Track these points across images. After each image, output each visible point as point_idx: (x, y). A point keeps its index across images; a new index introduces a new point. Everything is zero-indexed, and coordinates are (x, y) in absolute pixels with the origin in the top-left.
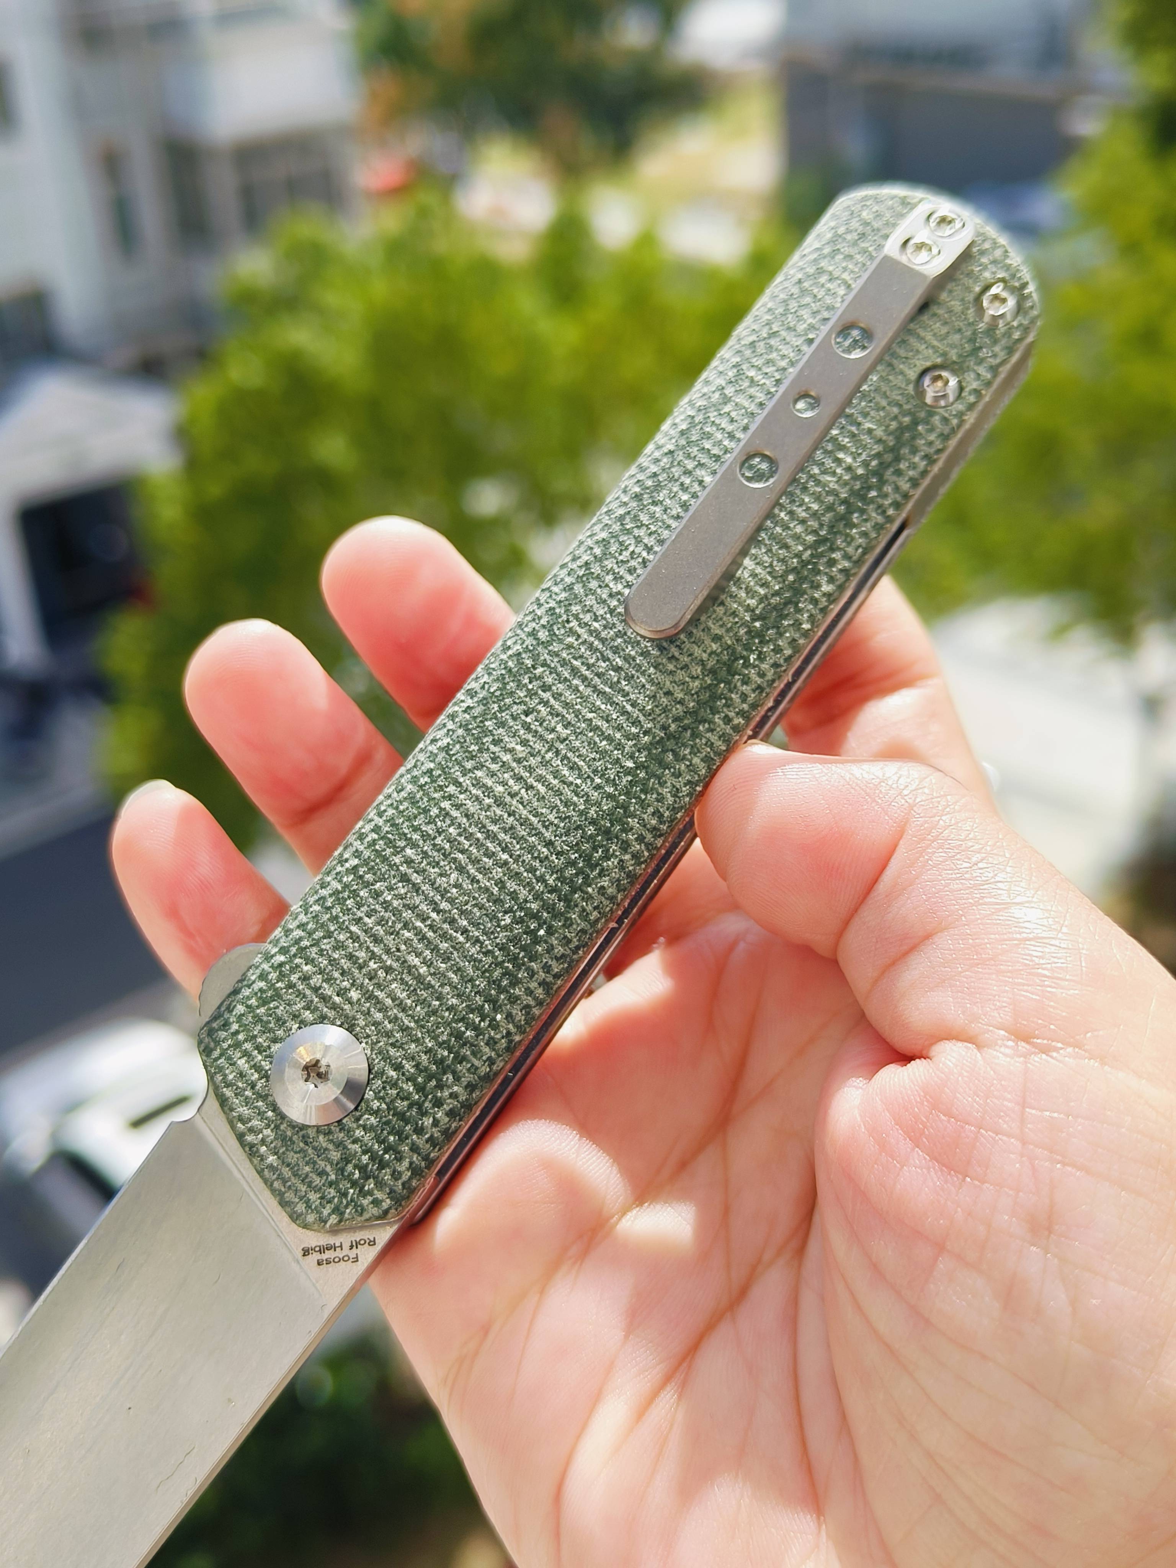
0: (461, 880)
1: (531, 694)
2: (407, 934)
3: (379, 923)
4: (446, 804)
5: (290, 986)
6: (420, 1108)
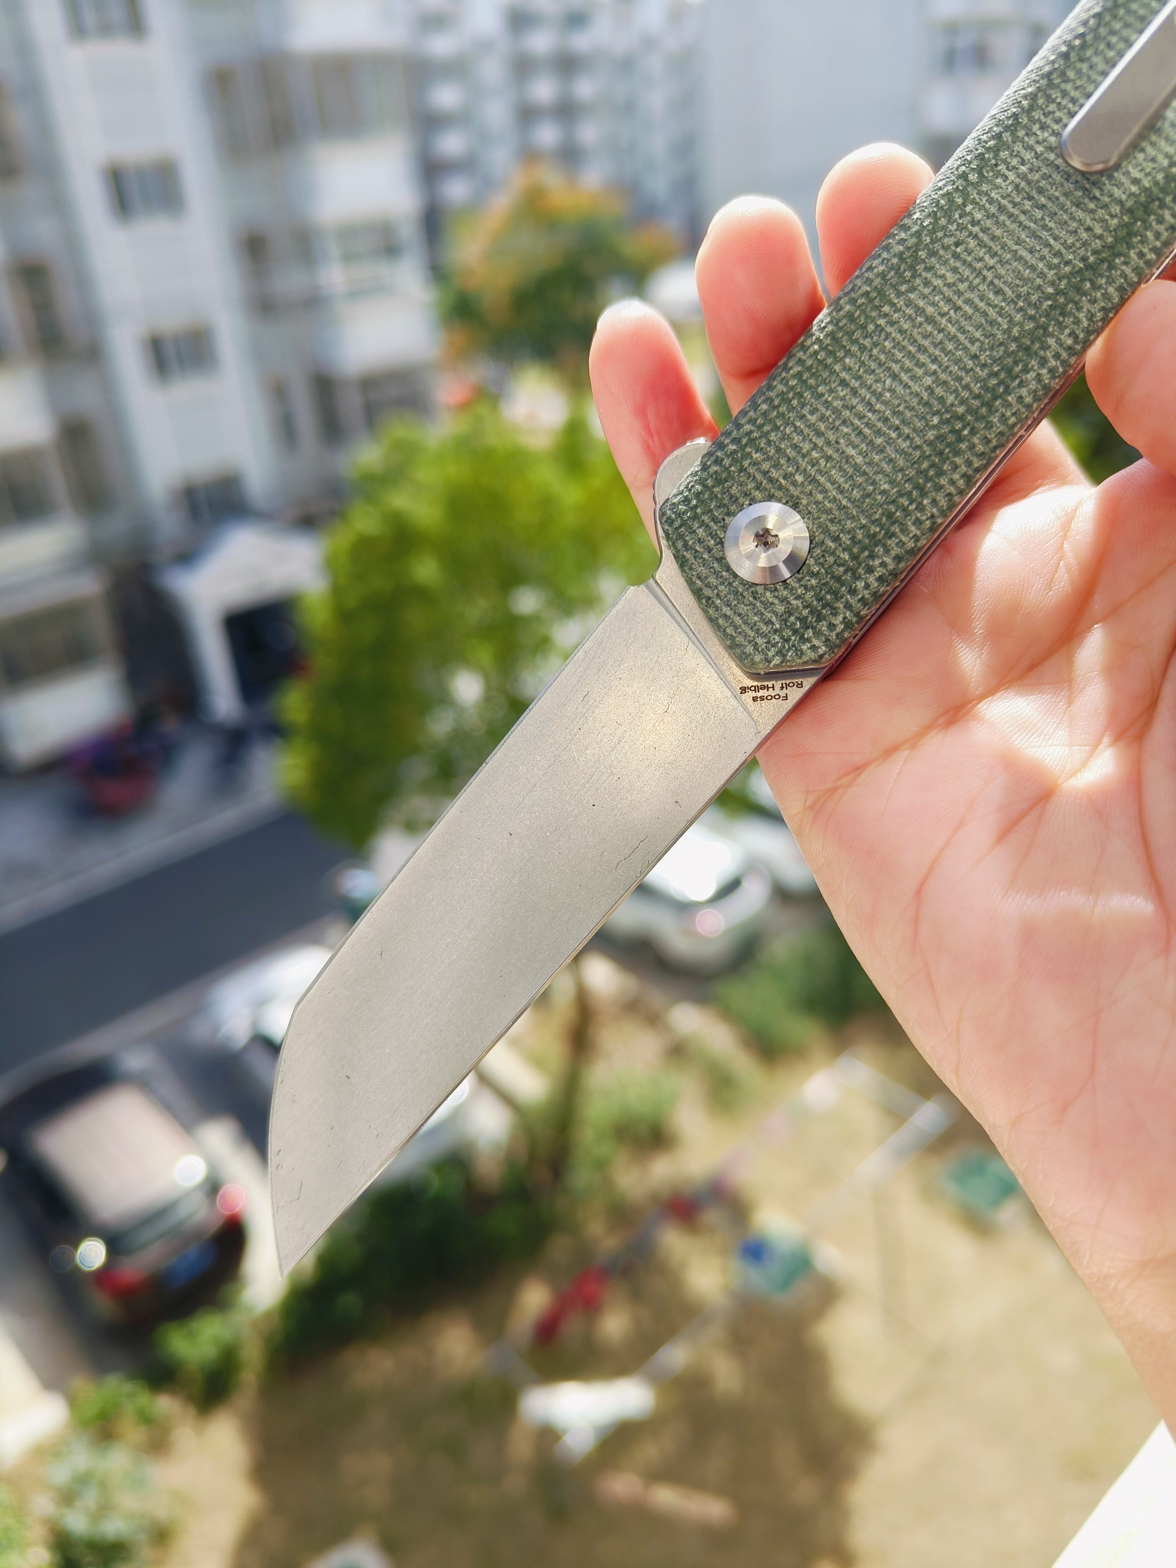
0: (894, 386)
1: (961, 228)
2: (846, 430)
3: (821, 420)
4: (882, 322)
5: (742, 469)
6: (854, 573)
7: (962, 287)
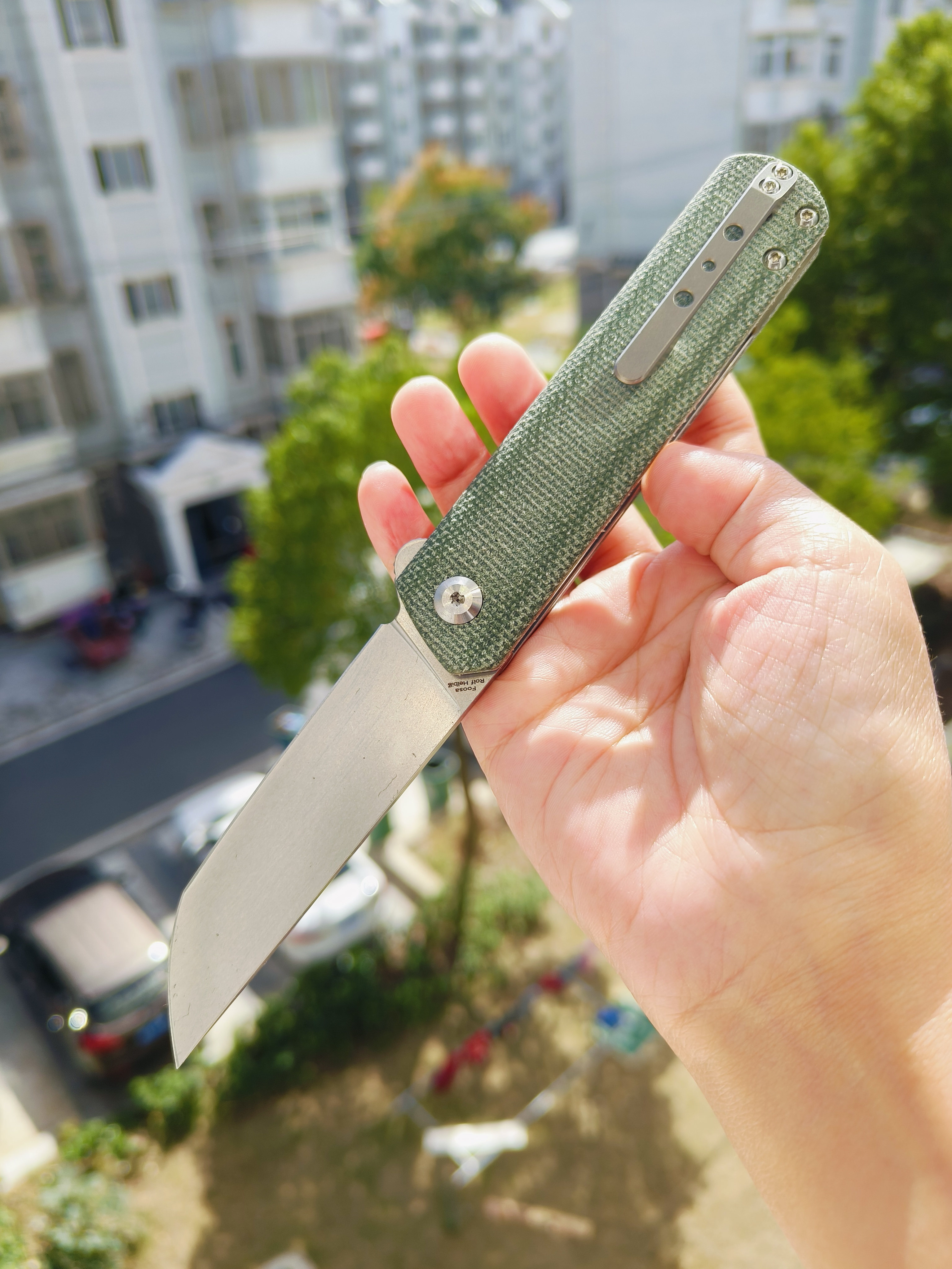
0: (527, 507)
1: (563, 413)
2: (501, 533)
3: (487, 528)
4: (519, 469)
5: (443, 557)
6: (508, 617)
7: (564, 448)
